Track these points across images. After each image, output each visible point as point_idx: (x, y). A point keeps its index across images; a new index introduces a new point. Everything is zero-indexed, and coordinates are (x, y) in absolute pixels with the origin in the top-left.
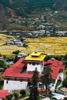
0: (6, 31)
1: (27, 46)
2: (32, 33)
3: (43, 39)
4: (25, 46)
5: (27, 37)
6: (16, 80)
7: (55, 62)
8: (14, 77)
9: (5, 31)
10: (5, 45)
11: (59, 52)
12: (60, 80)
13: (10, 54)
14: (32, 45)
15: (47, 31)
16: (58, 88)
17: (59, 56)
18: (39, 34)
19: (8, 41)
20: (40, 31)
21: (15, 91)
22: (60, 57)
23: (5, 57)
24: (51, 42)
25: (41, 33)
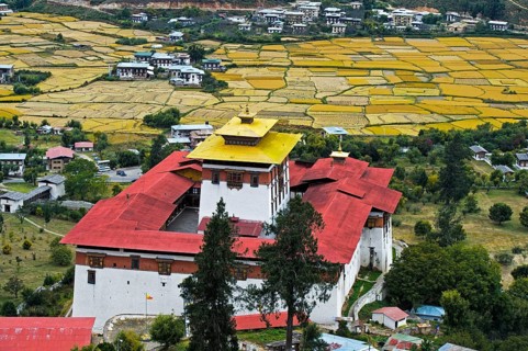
0: (116, 6)
1: (223, 85)
2: (250, 17)
3: (306, 46)
4: (209, 85)
5: (222, 40)
6: (135, 264)
7: (349, 169)
8: (126, 250)
9: (110, 6)
10: (105, 78)
11: (389, 118)
12: (371, 264)
13: (130, 129)
14: (247, 79)
15: (329, 5)
16: (358, 309)
17: (387, 141)
18: (287, 21)
19: (124, 60)
20: (295, 9)
21: (133, 323)
22: (391, 142)
23: (102, 142)
24: (348, 64)
25: (299, 19)
